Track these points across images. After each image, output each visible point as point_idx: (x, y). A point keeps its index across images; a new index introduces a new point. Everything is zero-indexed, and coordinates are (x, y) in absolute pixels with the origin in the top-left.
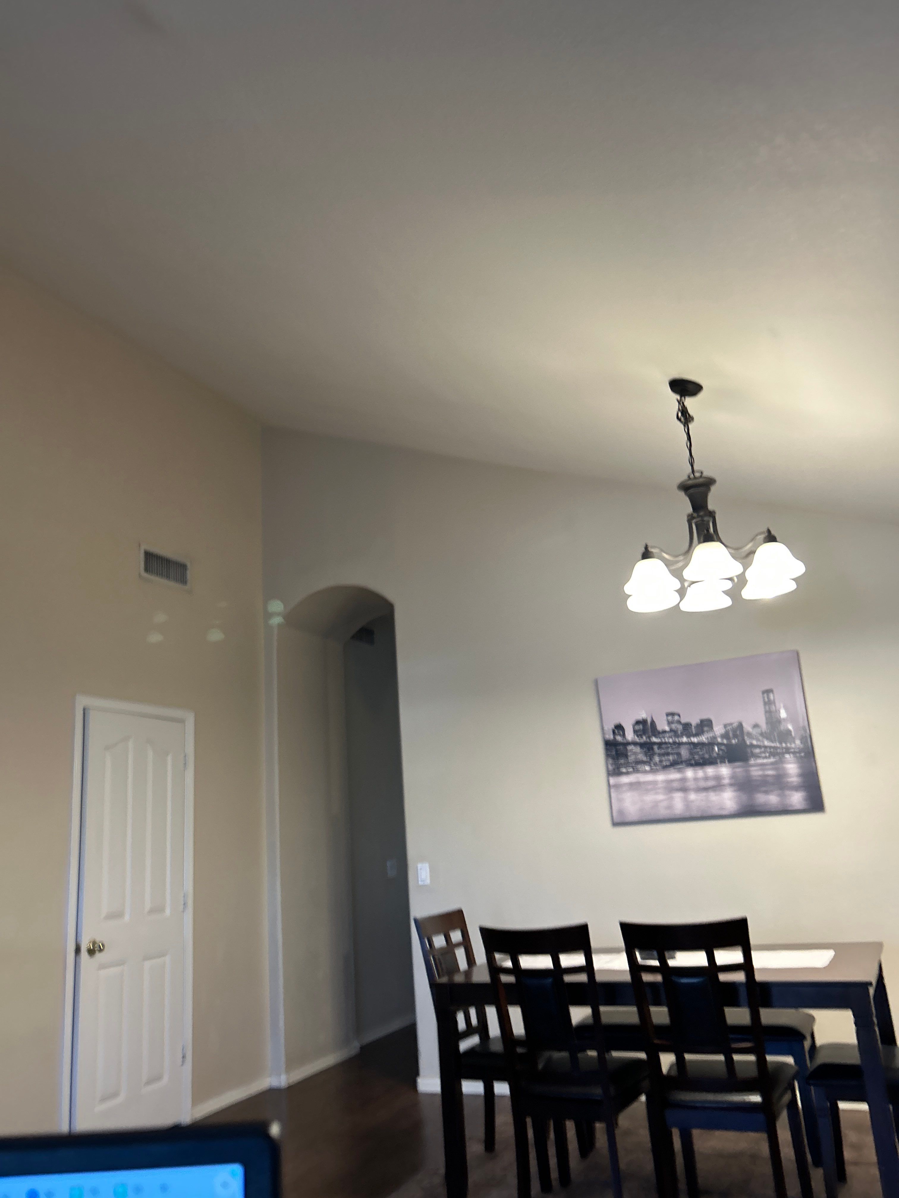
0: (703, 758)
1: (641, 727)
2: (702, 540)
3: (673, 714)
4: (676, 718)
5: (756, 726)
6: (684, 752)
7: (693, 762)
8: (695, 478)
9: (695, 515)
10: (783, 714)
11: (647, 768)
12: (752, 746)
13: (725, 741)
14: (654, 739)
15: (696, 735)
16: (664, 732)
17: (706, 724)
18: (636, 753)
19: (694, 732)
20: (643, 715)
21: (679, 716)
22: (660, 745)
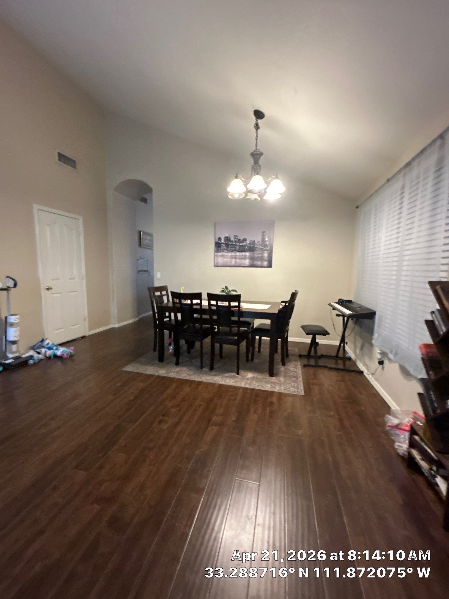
0: (242, 249)
1: (226, 239)
2: (255, 174)
3: (236, 236)
4: (237, 237)
5: (258, 242)
6: (237, 247)
7: (239, 251)
8: (257, 151)
9: (254, 165)
10: (267, 239)
11: (226, 251)
12: (256, 248)
13: (249, 246)
14: (229, 243)
15: (241, 243)
16: (232, 241)
17: (245, 240)
18: (224, 246)
19: (241, 241)
20: (227, 235)
21: (237, 236)
22: (231, 244)
